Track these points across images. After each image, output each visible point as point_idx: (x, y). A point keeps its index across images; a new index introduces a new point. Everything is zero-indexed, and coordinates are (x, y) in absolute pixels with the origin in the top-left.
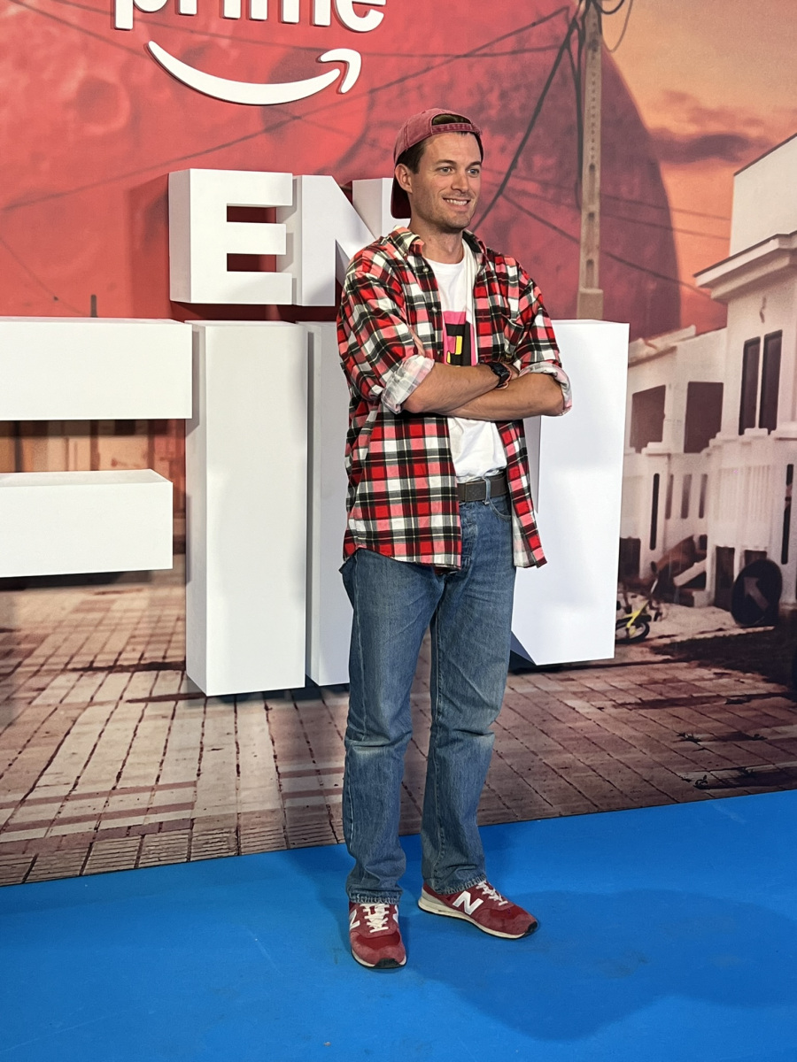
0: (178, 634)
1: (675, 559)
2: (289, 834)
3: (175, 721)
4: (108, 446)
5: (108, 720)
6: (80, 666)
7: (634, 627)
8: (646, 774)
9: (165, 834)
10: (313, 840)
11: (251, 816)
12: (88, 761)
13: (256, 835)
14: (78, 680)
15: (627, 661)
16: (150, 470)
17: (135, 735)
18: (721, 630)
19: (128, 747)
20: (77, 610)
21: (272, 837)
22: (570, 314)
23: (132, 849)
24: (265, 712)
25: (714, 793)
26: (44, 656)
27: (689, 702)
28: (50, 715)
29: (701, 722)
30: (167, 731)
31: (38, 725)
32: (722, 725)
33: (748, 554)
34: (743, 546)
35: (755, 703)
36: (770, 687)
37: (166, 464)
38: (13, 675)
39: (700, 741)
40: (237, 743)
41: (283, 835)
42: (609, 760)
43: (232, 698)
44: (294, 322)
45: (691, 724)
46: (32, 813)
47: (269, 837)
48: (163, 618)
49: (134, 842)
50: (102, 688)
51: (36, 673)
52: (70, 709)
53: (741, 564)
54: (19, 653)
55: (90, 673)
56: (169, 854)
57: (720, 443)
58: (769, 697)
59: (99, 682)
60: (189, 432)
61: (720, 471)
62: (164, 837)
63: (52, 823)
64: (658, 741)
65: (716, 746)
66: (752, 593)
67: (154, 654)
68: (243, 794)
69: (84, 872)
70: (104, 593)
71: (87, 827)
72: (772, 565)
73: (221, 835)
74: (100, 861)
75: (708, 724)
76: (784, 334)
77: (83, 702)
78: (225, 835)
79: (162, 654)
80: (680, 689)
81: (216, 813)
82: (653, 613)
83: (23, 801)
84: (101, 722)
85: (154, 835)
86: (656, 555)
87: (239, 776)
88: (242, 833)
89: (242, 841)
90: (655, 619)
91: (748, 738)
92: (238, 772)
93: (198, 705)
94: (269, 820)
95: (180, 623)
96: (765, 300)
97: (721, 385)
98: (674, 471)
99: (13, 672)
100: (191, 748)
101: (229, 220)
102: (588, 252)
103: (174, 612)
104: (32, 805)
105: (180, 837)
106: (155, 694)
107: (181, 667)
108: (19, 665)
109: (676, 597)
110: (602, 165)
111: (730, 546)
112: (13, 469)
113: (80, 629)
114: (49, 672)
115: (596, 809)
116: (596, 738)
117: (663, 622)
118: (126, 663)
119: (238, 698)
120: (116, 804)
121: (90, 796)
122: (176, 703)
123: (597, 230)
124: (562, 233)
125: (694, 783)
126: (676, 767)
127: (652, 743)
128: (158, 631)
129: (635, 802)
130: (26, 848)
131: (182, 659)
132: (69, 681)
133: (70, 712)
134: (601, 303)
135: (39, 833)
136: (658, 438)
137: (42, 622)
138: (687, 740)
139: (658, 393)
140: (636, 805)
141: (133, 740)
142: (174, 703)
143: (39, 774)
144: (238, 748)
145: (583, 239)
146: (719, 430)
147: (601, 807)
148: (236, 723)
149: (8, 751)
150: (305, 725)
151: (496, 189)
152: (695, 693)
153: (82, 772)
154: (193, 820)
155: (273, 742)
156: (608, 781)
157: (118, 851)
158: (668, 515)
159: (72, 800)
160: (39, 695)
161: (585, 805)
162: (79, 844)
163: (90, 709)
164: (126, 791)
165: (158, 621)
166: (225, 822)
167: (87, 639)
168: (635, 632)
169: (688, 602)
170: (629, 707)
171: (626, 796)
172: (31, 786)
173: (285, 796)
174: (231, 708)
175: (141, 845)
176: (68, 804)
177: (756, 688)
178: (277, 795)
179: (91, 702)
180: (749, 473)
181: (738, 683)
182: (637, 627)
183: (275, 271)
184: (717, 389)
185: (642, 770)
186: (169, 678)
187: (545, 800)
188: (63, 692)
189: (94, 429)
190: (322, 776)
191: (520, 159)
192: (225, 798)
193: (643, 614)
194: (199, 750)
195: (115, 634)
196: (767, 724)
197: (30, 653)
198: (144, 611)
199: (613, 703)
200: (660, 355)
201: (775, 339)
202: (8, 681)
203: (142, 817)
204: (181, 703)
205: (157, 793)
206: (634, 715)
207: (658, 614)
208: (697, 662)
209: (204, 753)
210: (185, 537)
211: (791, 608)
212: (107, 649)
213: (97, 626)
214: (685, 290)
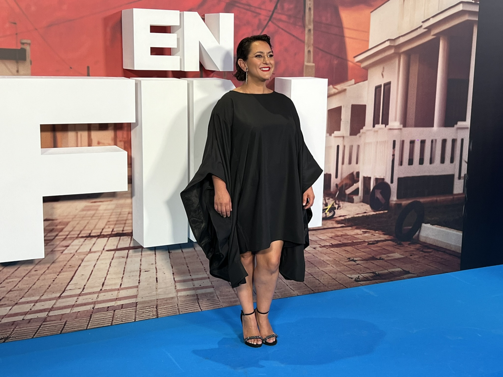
0: (129, 220)
1: (346, 182)
2: (180, 308)
3: (128, 259)
4: (95, 135)
5: (98, 259)
6: (84, 235)
7: (329, 212)
8: (333, 276)
9: (124, 309)
10: (190, 310)
11: (163, 300)
12: (89, 278)
13: (165, 309)
14: (84, 242)
15: (325, 227)
16: (115, 146)
17: (110, 266)
18: (365, 213)
19: (107, 271)
20: (83, 210)
21: (172, 309)
22: (300, 74)
23: (110, 317)
24: (168, 254)
25: (363, 283)
26: (68, 231)
27: (352, 244)
28: (71, 258)
29: (357, 253)
30: (125, 264)
31: (66, 262)
32: (365, 254)
33: (377, 179)
34: (374, 176)
35: (379, 244)
36: (386, 237)
37: (122, 143)
38: (54, 240)
39: (357, 261)
40: (156, 268)
41: (177, 308)
42: (318, 271)
43: (154, 248)
44: (179, 78)
45: (352, 253)
46: (64, 302)
47: (171, 310)
48: (122, 213)
49: (110, 313)
50: (95, 245)
51: (65, 239)
52: (80, 255)
53: (373, 184)
54: (57, 230)
55: (89, 238)
56: (126, 318)
57: (365, 131)
58: (385, 241)
59: (93, 242)
60: (133, 129)
61: (365, 143)
62: (124, 311)
63: (73, 306)
64: (339, 262)
65: (363, 263)
66: (378, 196)
67: (118, 229)
68: (159, 290)
69: (88, 328)
70: (95, 202)
71: (89, 307)
72: (387, 184)
73: (149, 309)
74: (96, 323)
75: (359, 254)
76: (392, 83)
77: (86, 252)
78: (151, 309)
79: (122, 229)
80: (348, 239)
81: (147, 299)
82: (336, 206)
83: (60, 297)
84: (95, 260)
85: (119, 310)
86: (338, 181)
87: (157, 283)
88: (159, 308)
89: (159, 312)
90: (338, 209)
91: (377, 259)
92: (157, 281)
93: (138, 252)
94: (171, 302)
95: (130, 215)
96: (384, 68)
97: (365, 106)
98: (345, 144)
99: (54, 239)
100: (135, 271)
101: (151, 32)
102: (308, 47)
103: (127, 210)
104: (63, 298)
105: (131, 310)
106: (119, 247)
107: (130, 234)
108: (57, 235)
109: (346, 199)
110: (314, 8)
111: (369, 176)
112: (53, 146)
113: (84, 219)
114: (71, 238)
115: (313, 292)
116: (313, 261)
117: (341, 210)
118: (105, 234)
119: (156, 248)
120: (102, 297)
121: (90, 293)
122: (129, 251)
123: (312, 37)
124: (297, 38)
125: (354, 279)
126: (346, 273)
127: (337, 263)
128: (120, 219)
129: (329, 288)
130: (62, 318)
131: (131, 231)
132: (80, 242)
133: (80, 256)
134: (314, 69)
135: (68, 311)
136: (339, 130)
137: (67, 216)
138: (351, 261)
139: (339, 109)
140: (329, 290)
141: (109, 268)
142: (127, 251)
143: (67, 284)
144: (157, 270)
145: (306, 41)
146: (364, 125)
147: (314, 290)
148: (155, 259)
149: (52, 275)
150: (187, 259)
151: (268, 18)
152: (355, 240)
153: (86, 283)
154: (137, 303)
155: (172, 267)
156: (318, 280)
157: (103, 318)
158: (343, 163)
159: (82, 295)
160: (66, 249)
161: (308, 290)
162: (85, 315)
163: (90, 255)
164: (106, 291)
165: (120, 214)
166: (151, 303)
167: (88, 223)
168: (329, 215)
169: (351, 201)
170: (327, 247)
171: (325, 286)
172: (63, 290)
173: (178, 291)
174: (153, 252)
175: (114, 315)
176: (80, 298)
177: (380, 237)
178: (174, 290)
179: (90, 252)
180: (377, 144)
181: (372, 235)
182: (330, 212)
183: (170, 55)
184: (363, 107)
185: (332, 274)
186: (125, 240)
187: (291, 289)
188: (77, 247)
189: (89, 127)
190: (194, 282)
191: (278, 5)
192: (151, 293)
193: (332, 207)
194: (139, 272)
195: (100, 220)
196: (384, 253)
197: (61, 230)
198: (113, 210)
199: (320, 246)
200: (339, 92)
201: (388, 85)
202: (52, 243)
203: (114, 302)
204: (131, 251)
205: (121, 291)
206: (329, 250)
207: (339, 206)
208: (355, 227)
209: (142, 273)
210: (131, 176)
211: (394, 202)
212: (97, 227)
213: (92, 217)
214: (350, 64)
